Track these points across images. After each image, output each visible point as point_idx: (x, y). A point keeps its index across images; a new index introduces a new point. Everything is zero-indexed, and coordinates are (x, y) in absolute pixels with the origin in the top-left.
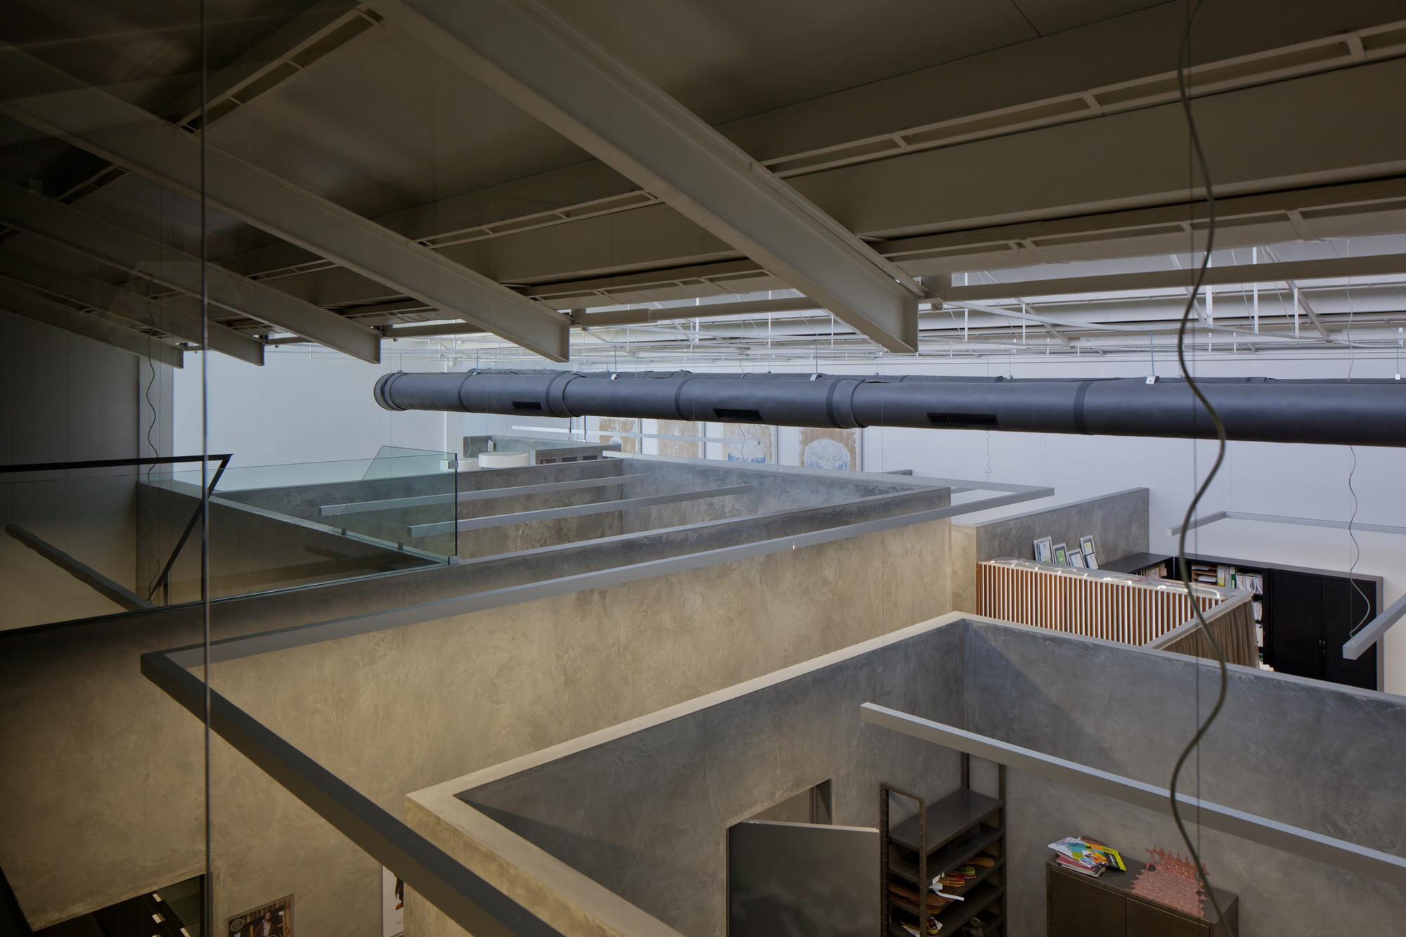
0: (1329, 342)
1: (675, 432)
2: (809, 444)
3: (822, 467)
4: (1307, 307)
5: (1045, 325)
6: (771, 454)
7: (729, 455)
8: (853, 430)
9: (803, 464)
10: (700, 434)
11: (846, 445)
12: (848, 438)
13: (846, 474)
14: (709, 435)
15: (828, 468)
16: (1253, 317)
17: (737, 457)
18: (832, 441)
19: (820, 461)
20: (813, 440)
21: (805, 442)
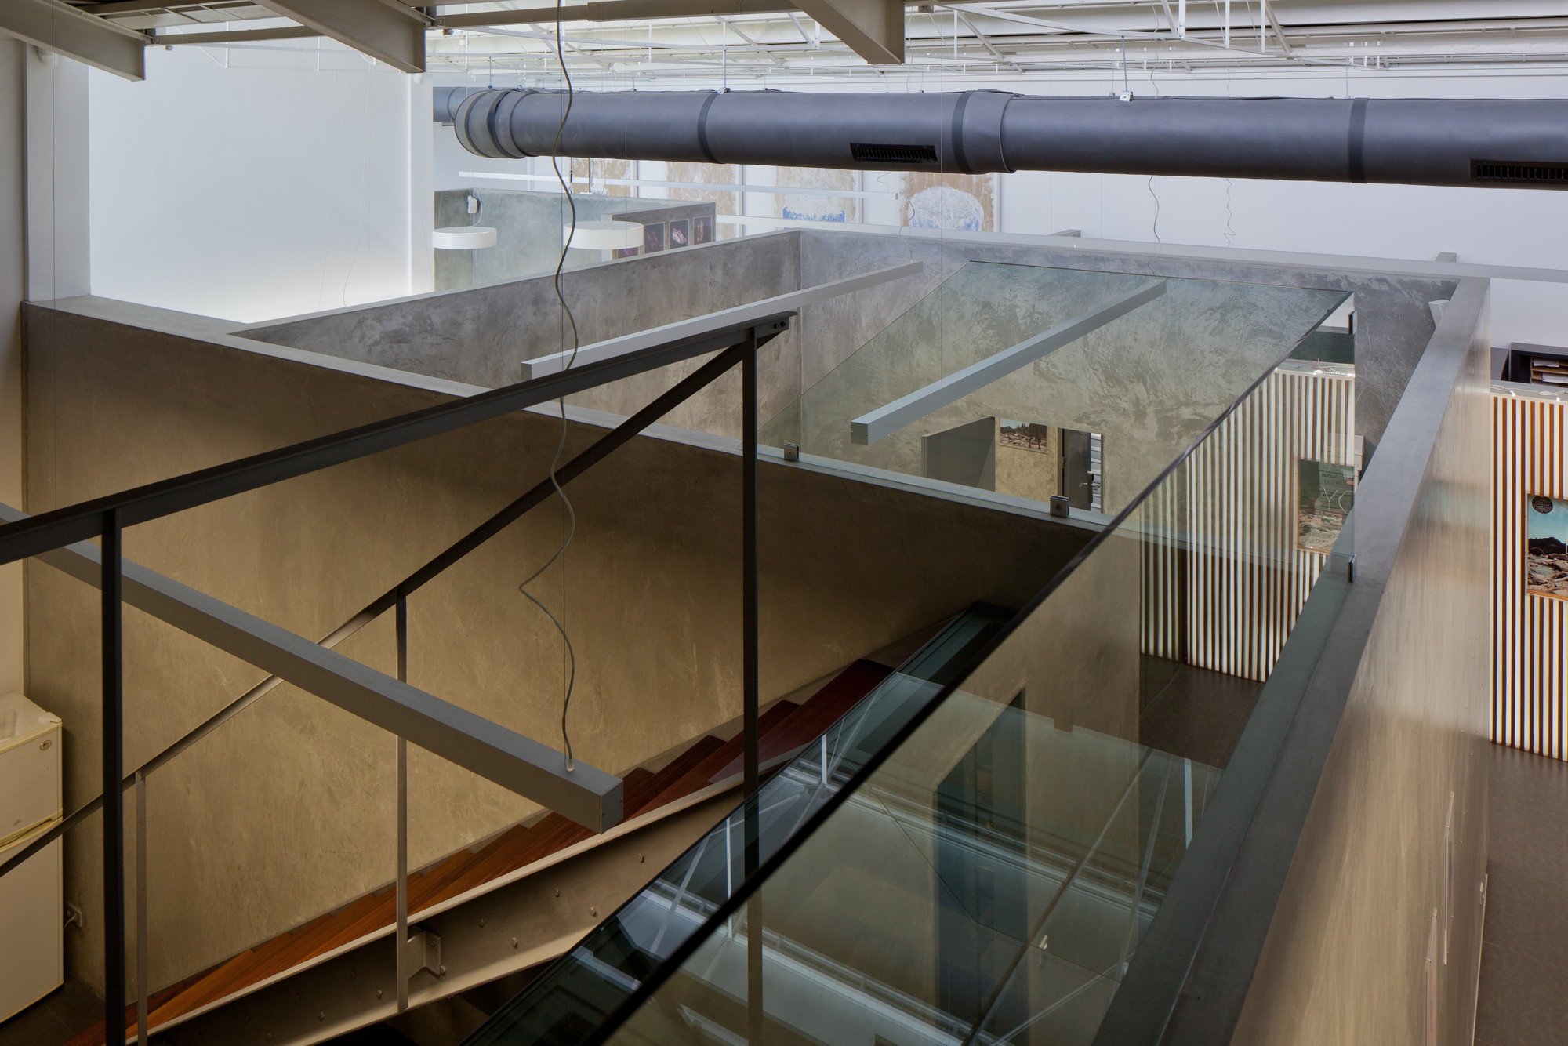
0: (1289, 58)
1: (696, 177)
2: (915, 195)
3: (937, 227)
4: (1272, 19)
5: (978, 35)
6: (854, 209)
7: (785, 211)
8: (989, 175)
9: (905, 222)
10: (737, 181)
11: (977, 195)
12: (979, 185)
13: (978, 236)
14: (749, 182)
15: (949, 229)
16: (1224, 29)
17: (797, 213)
18: (953, 189)
19: (934, 218)
20: (923, 189)
21: (910, 192)
